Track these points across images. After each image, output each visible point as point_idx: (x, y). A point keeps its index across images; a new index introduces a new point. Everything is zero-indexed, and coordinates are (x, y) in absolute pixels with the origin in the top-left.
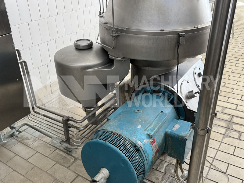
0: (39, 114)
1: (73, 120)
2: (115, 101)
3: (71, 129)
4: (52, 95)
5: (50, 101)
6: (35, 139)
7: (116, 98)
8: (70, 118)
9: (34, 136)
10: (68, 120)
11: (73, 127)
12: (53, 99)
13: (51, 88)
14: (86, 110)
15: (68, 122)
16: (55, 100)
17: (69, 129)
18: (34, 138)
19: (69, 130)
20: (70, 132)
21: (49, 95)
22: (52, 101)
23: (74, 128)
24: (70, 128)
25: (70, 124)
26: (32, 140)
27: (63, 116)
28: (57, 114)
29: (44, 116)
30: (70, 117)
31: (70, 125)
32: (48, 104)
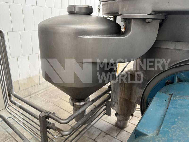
0: (15, 104)
1: (55, 117)
2: (108, 96)
3: (51, 131)
4: (40, 86)
5: (37, 92)
6: (8, 136)
7: (111, 92)
8: (50, 115)
9: (8, 132)
10: (48, 117)
11: (54, 128)
12: (41, 90)
13: (40, 78)
14: (73, 104)
15: (47, 120)
16: (42, 91)
17: (48, 130)
18: (6, 135)
19: (48, 132)
20: (49, 135)
21: (36, 86)
22: (39, 92)
23: (55, 130)
24: (50, 128)
25: (51, 123)
26: (4, 137)
27: (41, 109)
28: (35, 106)
29: (20, 107)
30: (50, 113)
31: (50, 125)
32: (34, 95)
